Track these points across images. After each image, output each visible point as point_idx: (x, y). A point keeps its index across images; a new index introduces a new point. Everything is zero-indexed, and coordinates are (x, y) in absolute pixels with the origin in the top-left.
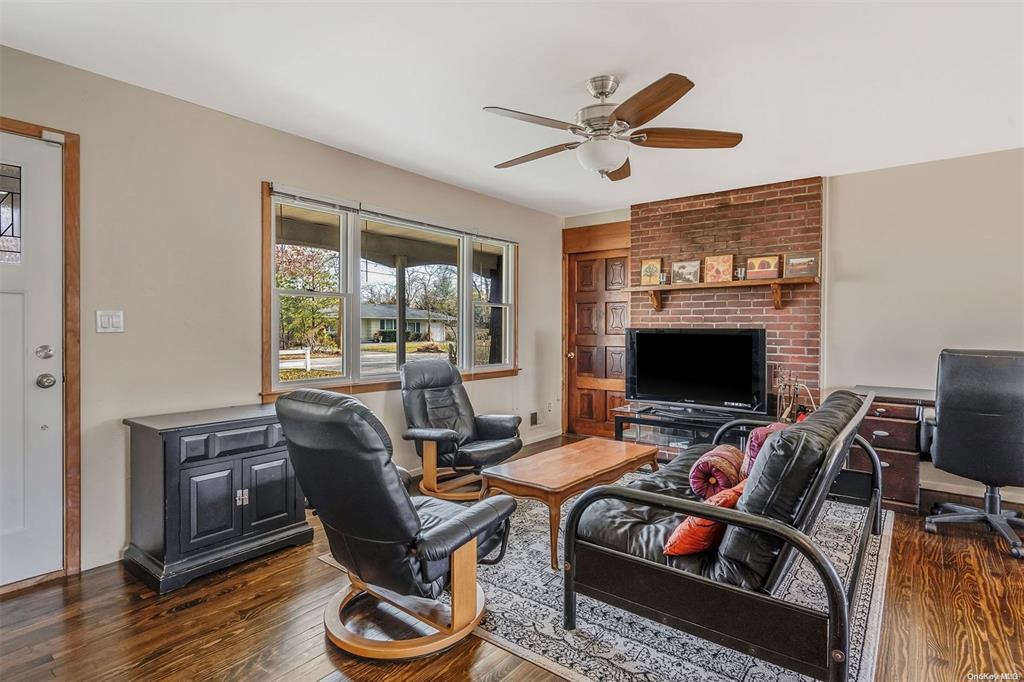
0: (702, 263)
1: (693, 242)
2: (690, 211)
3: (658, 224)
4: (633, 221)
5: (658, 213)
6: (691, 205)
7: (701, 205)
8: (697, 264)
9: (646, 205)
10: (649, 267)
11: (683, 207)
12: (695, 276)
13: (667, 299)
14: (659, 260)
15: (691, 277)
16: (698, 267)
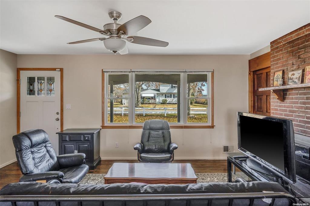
0: (303, 71)
1: (299, 58)
2: (298, 38)
3: (282, 50)
4: (271, 50)
5: (282, 44)
6: (298, 35)
7: (304, 33)
8: (300, 71)
9: (276, 40)
10: (277, 76)
11: (294, 37)
12: (299, 80)
13: (286, 94)
14: (281, 72)
15: (296, 80)
16: (301, 74)
